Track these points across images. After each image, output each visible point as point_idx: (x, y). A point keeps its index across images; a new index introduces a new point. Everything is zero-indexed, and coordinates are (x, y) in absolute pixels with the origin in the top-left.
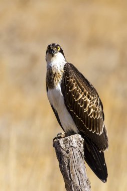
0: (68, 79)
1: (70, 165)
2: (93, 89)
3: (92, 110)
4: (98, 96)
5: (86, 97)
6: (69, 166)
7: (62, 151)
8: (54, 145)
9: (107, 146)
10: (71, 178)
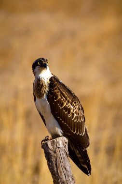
0: (53, 91)
1: (58, 163)
2: (75, 97)
3: (75, 115)
4: (80, 103)
5: (69, 104)
6: (56, 164)
7: (50, 151)
8: (43, 147)
9: (89, 144)
10: (58, 175)
